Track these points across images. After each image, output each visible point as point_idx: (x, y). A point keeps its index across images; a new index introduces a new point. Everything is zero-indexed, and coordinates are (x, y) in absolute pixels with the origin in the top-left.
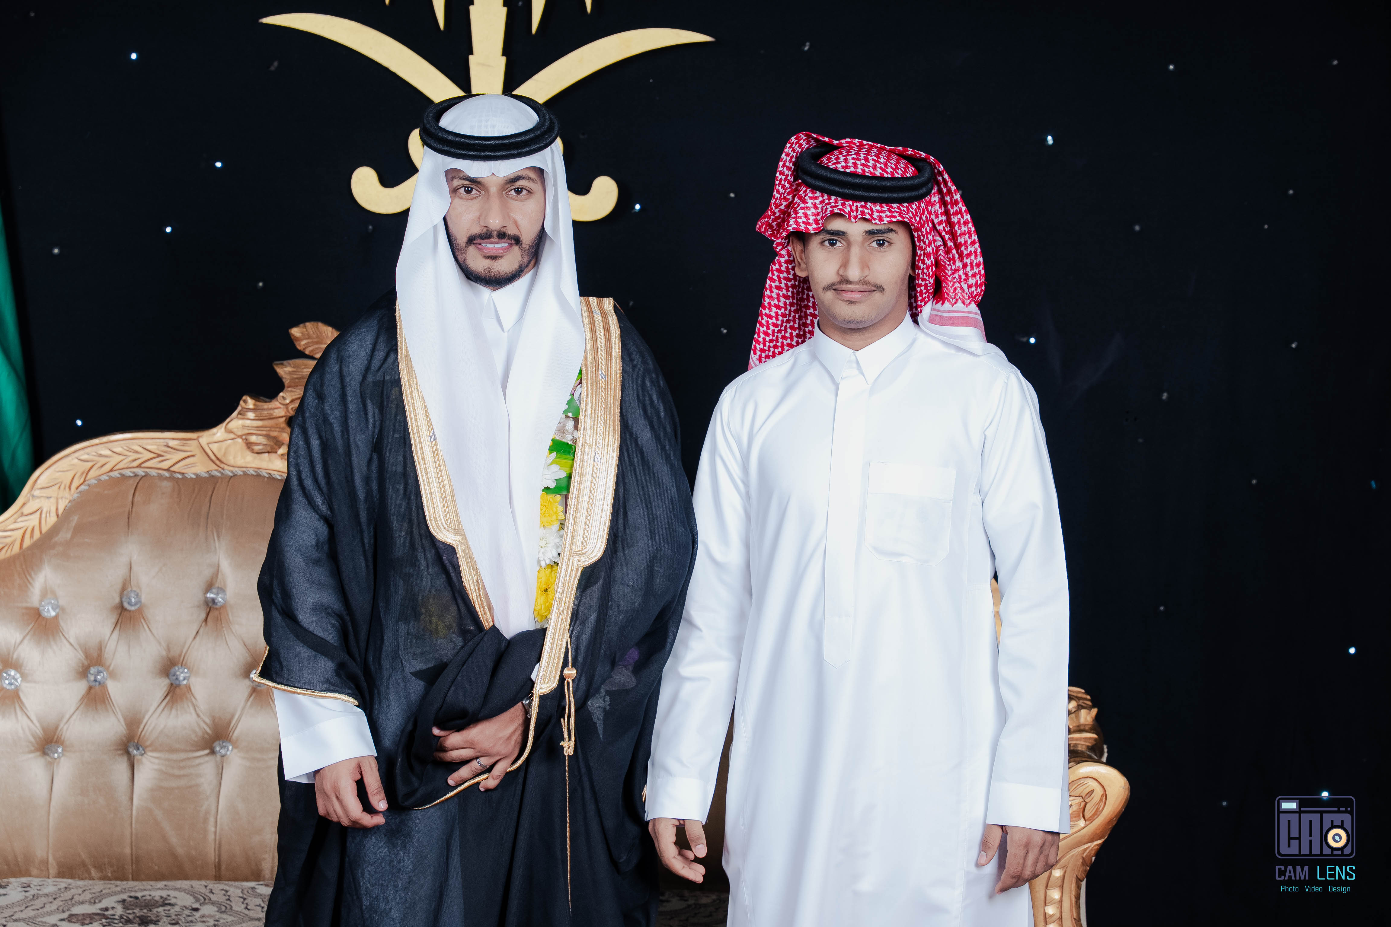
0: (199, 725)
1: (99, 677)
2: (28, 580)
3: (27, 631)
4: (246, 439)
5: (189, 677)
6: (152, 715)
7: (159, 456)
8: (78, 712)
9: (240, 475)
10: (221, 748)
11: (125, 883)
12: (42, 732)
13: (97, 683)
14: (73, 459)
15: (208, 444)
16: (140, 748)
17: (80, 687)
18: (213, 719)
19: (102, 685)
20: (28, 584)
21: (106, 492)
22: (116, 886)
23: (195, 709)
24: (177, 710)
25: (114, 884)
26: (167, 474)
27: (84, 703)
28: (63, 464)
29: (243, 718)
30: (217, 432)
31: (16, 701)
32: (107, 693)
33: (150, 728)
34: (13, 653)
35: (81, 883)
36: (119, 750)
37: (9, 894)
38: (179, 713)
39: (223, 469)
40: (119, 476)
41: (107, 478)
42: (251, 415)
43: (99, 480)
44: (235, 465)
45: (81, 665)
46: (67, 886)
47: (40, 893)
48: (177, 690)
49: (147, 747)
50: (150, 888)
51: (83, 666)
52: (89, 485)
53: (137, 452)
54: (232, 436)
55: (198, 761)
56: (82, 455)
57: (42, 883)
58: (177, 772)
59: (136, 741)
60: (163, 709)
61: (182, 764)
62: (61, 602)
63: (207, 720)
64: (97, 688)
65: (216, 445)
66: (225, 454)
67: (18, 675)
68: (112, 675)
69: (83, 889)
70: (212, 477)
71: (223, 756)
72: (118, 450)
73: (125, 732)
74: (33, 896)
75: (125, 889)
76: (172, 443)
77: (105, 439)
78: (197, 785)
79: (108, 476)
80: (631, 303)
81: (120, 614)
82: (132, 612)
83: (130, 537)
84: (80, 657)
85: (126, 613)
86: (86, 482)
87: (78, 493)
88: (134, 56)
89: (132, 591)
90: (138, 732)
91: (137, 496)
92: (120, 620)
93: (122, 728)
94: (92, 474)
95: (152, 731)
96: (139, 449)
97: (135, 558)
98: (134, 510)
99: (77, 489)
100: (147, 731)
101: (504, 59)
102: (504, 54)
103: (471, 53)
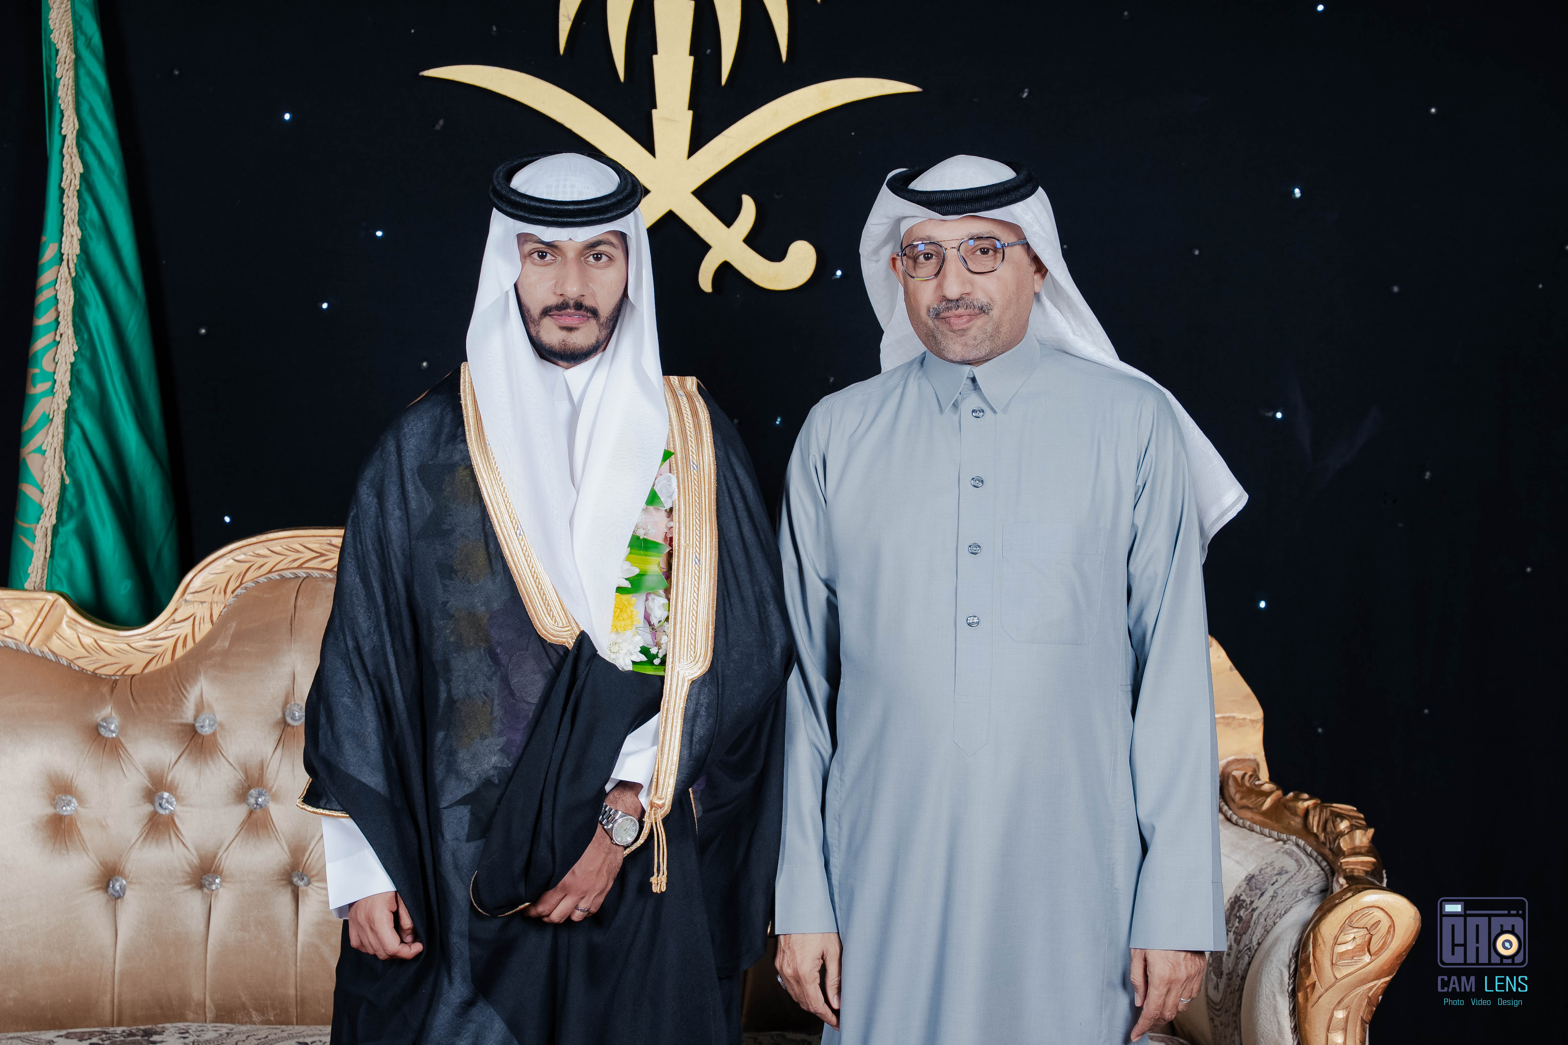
1: (260, 800)
2: (183, 693)
3: (182, 750)
7: (322, 555)
8: (237, 838)
11: (291, 1027)
12: (199, 861)
13: (258, 807)
14: (228, 560)
16: (305, 878)
17: (240, 812)
19: (264, 808)
20: (184, 699)
21: (265, 596)
22: (282, 1031)
25: (280, 1029)
27: (244, 828)
28: (218, 566)
31: (171, 827)
32: (269, 818)
33: (316, 856)
34: (167, 774)
35: (243, 1028)
36: (283, 880)
37: (166, 1041)
40: (278, 578)
41: (266, 580)
43: (257, 583)
45: (241, 787)
46: (228, 1031)
47: (199, 1038)
49: (313, 876)
50: (320, 1032)
51: (243, 788)
52: (246, 588)
53: (298, 551)
56: (239, 555)
57: (202, 1028)
59: (301, 871)
62: (219, 718)
64: (258, 810)
67: (174, 799)
68: (275, 797)
69: (247, 1035)
72: (277, 549)
73: (289, 861)
74: (193, 1043)
75: (292, 1034)
77: (263, 537)
79: (266, 578)
80: (832, 380)
81: (283, 730)
82: (295, 728)
83: (293, 645)
84: (240, 777)
85: (289, 729)
86: (243, 586)
87: (233, 597)
88: (287, 117)
89: (295, 704)
90: (303, 860)
91: (299, 599)
92: (283, 737)
93: (287, 857)
94: (249, 576)
95: (318, 859)
96: (301, 548)
97: (298, 668)
98: (296, 615)
99: (233, 593)
100: (313, 859)
101: (690, 113)
102: (690, 108)
103: (655, 107)
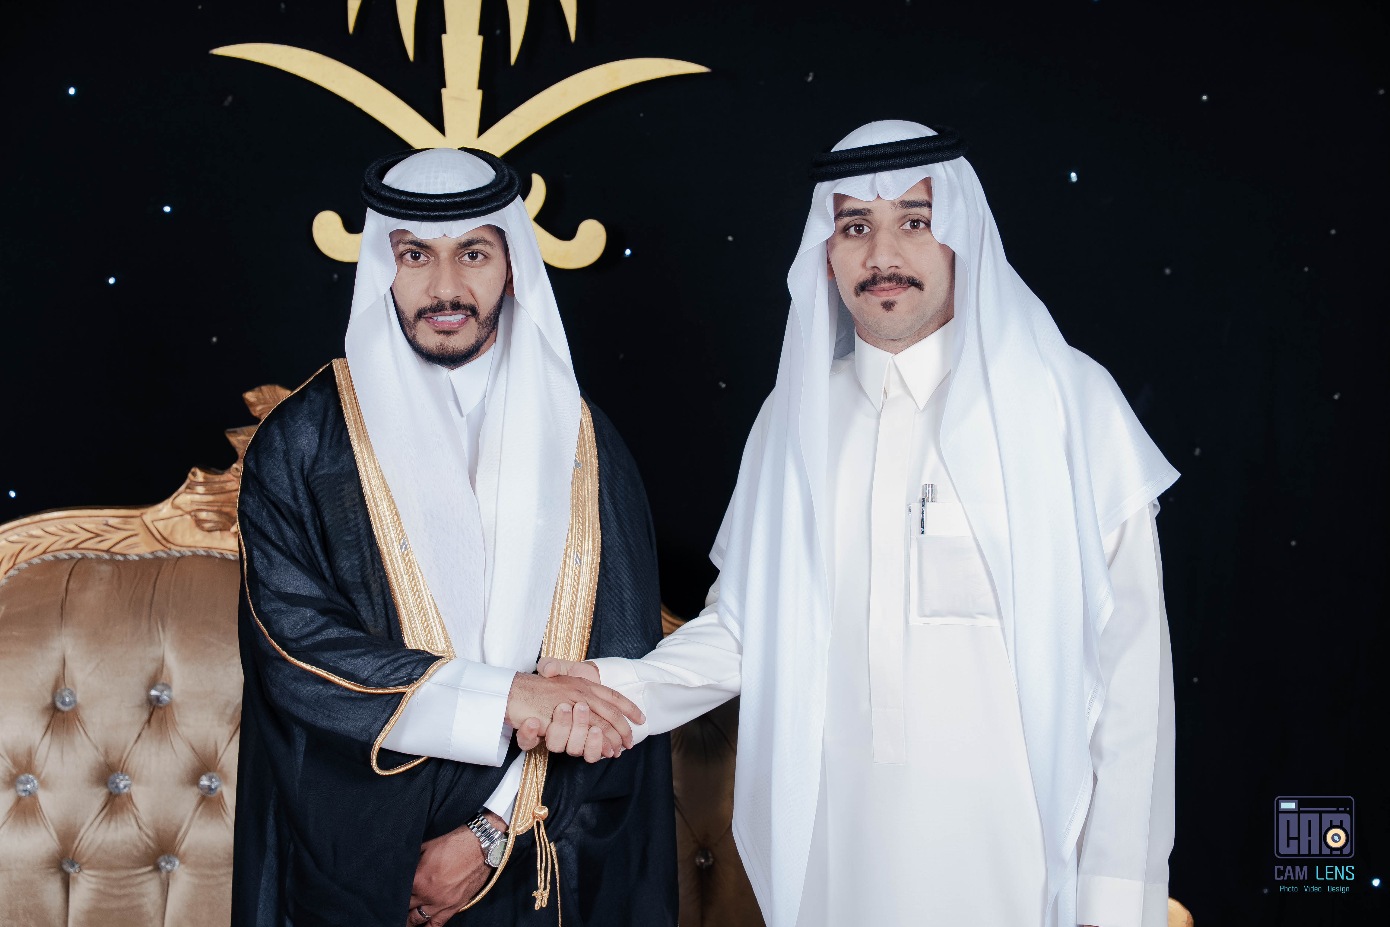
0: (141, 839)
1: (29, 786)
4: (195, 516)
5: (130, 785)
6: (87, 829)
7: (98, 535)
8: (5, 826)
9: (189, 556)
10: (167, 863)
15: (153, 522)
16: (77, 866)
17: (8, 799)
18: (157, 831)
19: (32, 795)
21: (37, 578)
23: (137, 821)
24: (116, 822)
26: (106, 556)
27: (12, 816)
29: (191, 831)
30: (163, 508)
32: (38, 805)
33: (87, 844)
36: (51, 867)
38: (119, 825)
39: (170, 549)
40: (52, 559)
41: (39, 561)
42: (200, 489)
43: (30, 564)
44: (183, 544)
45: (8, 774)
48: (117, 800)
49: (83, 864)
51: (11, 774)
52: (19, 570)
53: (73, 532)
54: (180, 512)
55: (140, 879)
56: (11, 536)
58: (116, 892)
59: (71, 858)
60: (101, 822)
61: (122, 883)
63: (150, 833)
64: (27, 799)
65: (162, 523)
66: (171, 533)
68: (44, 784)
70: (157, 558)
71: (169, 872)
72: (52, 529)
73: (58, 849)
76: (112, 521)
77: (37, 518)
78: (140, 906)
79: (40, 559)
80: (621, 356)
81: (52, 716)
82: (65, 714)
83: (63, 629)
84: (7, 764)
85: (59, 714)
86: (16, 567)
87: (6, 578)
88: (72, 91)
89: (66, 689)
90: (73, 847)
91: (71, 582)
92: (52, 723)
93: (55, 844)
94: (23, 557)
95: (88, 847)
96: (76, 529)
97: (69, 652)
98: (68, 598)
99: (6, 573)
100: (83, 846)
101: (480, 93)
102: (480, 87)
103: (444, 86)
